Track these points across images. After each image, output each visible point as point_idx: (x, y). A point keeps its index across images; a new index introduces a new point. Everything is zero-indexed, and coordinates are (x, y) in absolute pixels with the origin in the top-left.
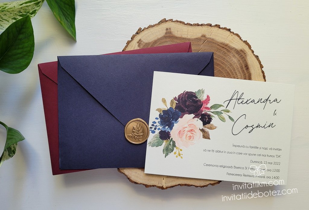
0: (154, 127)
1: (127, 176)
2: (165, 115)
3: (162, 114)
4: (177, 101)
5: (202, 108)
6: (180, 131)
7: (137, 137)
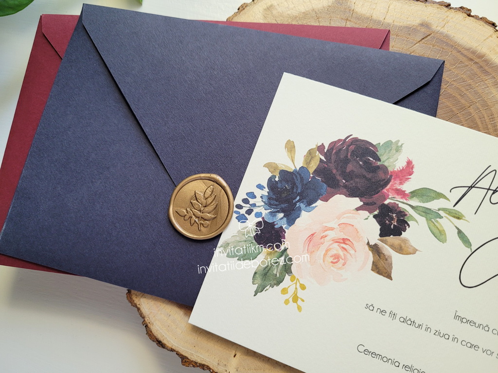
0: (246, 207)
1: (143, 318)
2: (284, 183)
3: (277, 179)
4: (325, 155)
5: (388, 190)
6: (313, 235)
7: (197, 220)
